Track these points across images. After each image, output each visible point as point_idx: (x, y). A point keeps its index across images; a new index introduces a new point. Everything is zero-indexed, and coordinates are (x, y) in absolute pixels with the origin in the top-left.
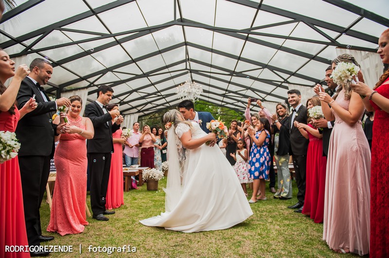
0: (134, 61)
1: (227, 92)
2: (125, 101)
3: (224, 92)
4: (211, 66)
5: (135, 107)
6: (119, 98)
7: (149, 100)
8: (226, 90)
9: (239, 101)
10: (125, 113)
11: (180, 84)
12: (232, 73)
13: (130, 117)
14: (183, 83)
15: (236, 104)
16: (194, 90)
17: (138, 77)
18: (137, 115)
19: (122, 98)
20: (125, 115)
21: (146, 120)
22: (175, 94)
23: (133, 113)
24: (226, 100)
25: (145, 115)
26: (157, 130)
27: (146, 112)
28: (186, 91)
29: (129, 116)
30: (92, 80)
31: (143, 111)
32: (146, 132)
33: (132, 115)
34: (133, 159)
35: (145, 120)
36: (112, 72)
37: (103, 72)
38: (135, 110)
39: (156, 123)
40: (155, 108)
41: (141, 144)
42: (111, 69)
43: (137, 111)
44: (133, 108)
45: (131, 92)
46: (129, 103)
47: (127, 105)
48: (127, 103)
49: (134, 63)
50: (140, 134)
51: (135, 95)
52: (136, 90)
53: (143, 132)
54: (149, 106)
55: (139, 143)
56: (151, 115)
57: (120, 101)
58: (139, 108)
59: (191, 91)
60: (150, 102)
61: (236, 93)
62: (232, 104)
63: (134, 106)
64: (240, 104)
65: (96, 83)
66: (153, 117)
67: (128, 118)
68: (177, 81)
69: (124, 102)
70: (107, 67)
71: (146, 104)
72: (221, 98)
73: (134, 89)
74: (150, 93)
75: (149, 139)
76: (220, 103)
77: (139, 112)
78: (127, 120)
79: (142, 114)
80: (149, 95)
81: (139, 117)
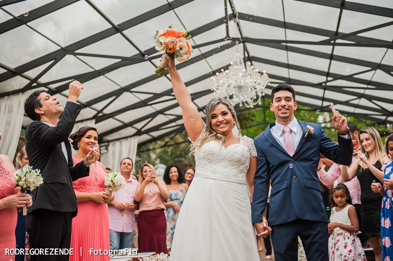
0: (117, 29)
1: (329, 79)
2: (106, 111)
3: (323, 79)
4: (285, 25)
5: (131, 124)
6: (94, 106)
7: (159, 107)
8: (328, 74)
9: (360, 96)
10: (109, 138)
11: (219, 71)
12: (334, 37)
13: (121, 147)
14: (226, 68)
15: (356, 102)
16: (249, 81)
17: (126, 62)
18: (136, 141)
19: (99, 106)
20: (108, 142)
21: (159, 151)
22: (209, 92)
23: (126, 138)
24: (329, 94)
25: (154, 140)
26: (179, 171)
27: (155, 134)
28: (233, 83)
29: (118, 143)
30: (33, 73)
31: (147, 132)
32: (147, 179)
33: (124, 142)
34: (122, 236)
35: (154, 149)
36: (75, 55)
37: (55, 57)
38: (130, 131)
39: (181, 156)
40: (173, 124)
41: (137, 203)
42: (71, 50)
43: (135, 131)
44: (125, 126)
45: (117, 93)
46: (117, 117)
47: (111, 120)
48: (112, 115)
49: (119, 34)
50: (135, 181)
51: (127, 99)
52: (128, 89)
53: (140, 179)
54: (160, 119)
55: (135, 202)
56: (167, 139)
57: (95, 112)
58: (139, 126)
59: (242, 84)
60: (161, 112)
61: (350, 78)
62: (347, 103)
63: (127, 121)
64: (364, 102)
65: (42, 80)
66: (172, 143)
67: (114, 148)
68: (216, 61)
69: (104, 115)
70: (64, 46)
71: (153, 116)
72: (319, 92)
73: (123, 85)
74: (159, 91)
75: (153, 192)
76: (318, 103)
77: (139, 133)
78: (114, 153)
79: (145, 137)
80: (157, 96)
81: (140, 145)
